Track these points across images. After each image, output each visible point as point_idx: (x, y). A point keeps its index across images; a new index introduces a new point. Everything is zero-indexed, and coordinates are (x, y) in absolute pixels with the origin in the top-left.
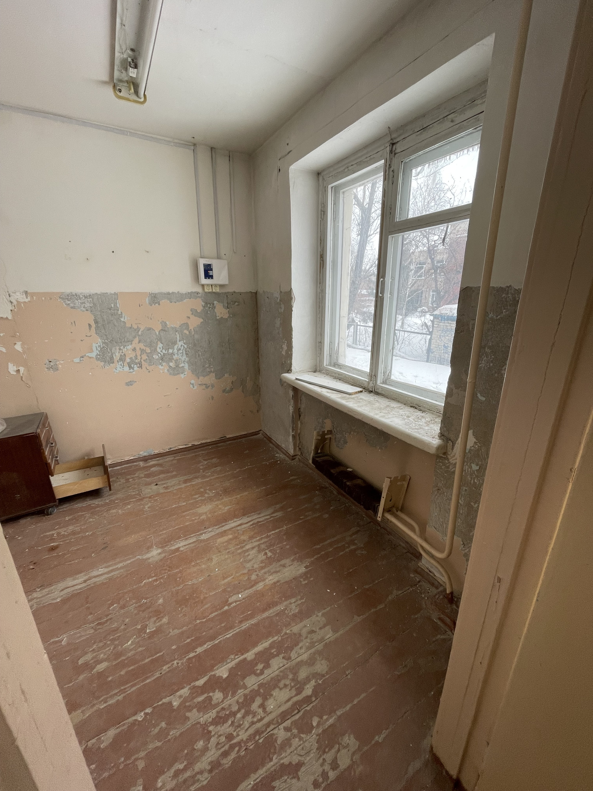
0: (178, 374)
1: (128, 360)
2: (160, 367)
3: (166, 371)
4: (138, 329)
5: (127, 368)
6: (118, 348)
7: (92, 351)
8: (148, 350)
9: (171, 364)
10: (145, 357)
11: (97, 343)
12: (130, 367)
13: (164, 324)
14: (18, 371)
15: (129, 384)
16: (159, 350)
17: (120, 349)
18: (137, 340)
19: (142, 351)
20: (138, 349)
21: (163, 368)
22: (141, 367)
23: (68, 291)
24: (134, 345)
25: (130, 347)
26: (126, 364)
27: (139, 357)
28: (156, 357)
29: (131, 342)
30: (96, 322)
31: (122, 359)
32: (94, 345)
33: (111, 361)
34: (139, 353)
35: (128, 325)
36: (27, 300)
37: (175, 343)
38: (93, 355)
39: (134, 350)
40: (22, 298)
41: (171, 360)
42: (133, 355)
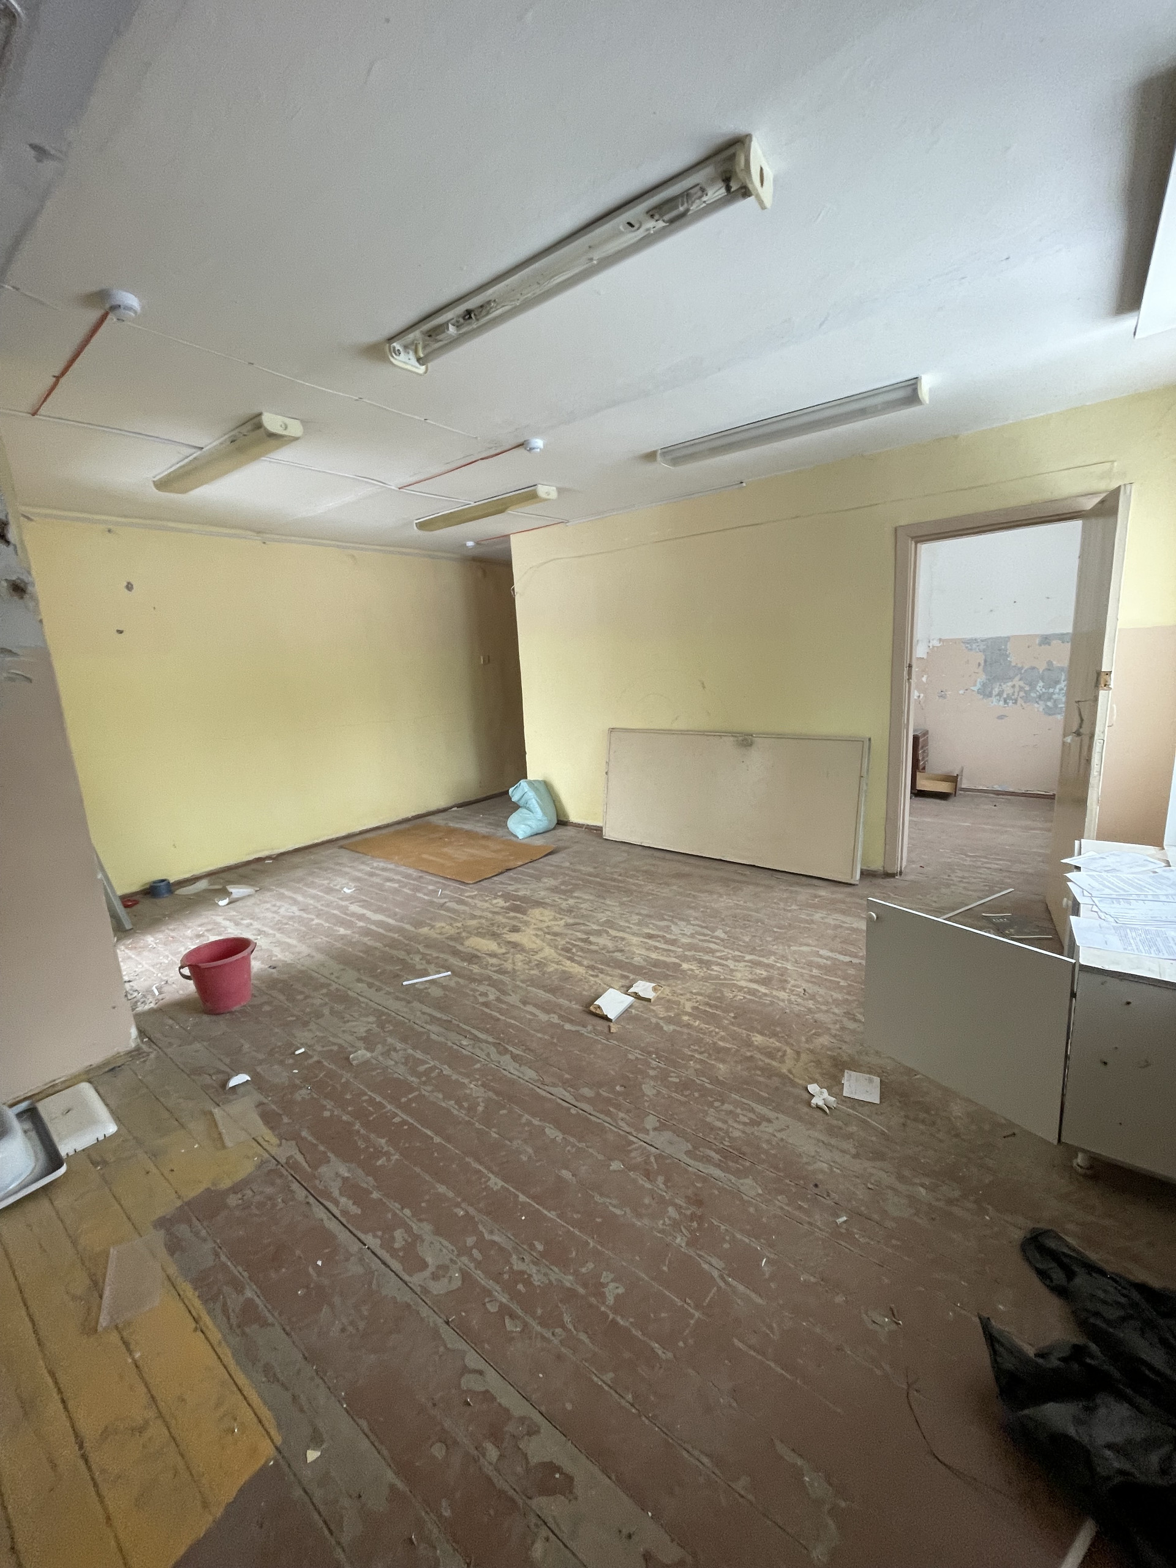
0: (1054, 714)
1: (1005, 696)
2: (1036, 705)
3: (1041, 709)
4: (1022, 668)
5: (1001, 703)
6: (998, 684)
7: (975, 685)
8: (1027, 688)
9: (1049, 704)
10: (1022, 694)
11: (982, 678)
12: (1005, 702)
13: (1050, 663)
14: (919, 697)
15: (1001, 717)
16: (1038, 688)
17: (1000, 685)
18: (1017, 678)
19: (1021, 688)
20: (1017, 686)
21: (1039, 707)
22: (1016, 703)
23: (968, 636)
24: (1014, 683)
25: (1010, 684)
26: (1002, 699)
27: (1016, 694)
28: (1033, 695)
29: (1011, 679)
30: (985, 661)
31: (1000, 694)
32: (979, 680)
33: (990, 695)
34: (1017, 689)
35: (1013, 664)
36: (939, 645)
37: (1057, 682)
38: (975, 689)
39: (1013, 686)
40: (936, 643)
41: (1050, 699)
42: (1010, 691)
